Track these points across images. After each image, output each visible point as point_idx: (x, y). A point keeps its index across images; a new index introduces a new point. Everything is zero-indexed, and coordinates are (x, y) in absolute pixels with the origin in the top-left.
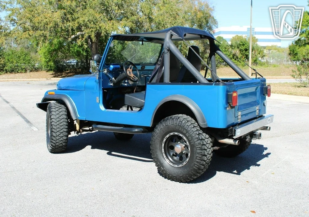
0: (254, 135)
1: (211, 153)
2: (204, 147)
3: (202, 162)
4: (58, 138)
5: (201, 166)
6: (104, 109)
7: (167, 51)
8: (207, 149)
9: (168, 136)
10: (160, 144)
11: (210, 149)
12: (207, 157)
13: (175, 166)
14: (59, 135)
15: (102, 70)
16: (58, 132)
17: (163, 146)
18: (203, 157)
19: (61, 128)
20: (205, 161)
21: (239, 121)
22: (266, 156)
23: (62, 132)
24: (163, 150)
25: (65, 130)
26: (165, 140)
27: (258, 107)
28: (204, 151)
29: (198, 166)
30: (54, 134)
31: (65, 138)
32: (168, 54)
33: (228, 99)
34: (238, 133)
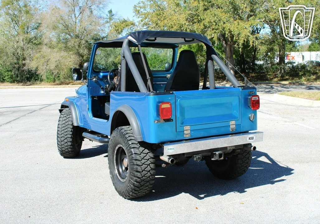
0: (214, 155)
1: (150, 170)
2: (137, 162)
3: (135, 178)
4: (63, 143)
5: (135, 183)
6: (92, 117)
7: (123, 58)
8: (142, 165)
9: (117, 148)
10: (112, 156)
11: (147, 166)
12: (141, 174)
13: (122, 180)
14: (64, 141)
15: (90, 78)
16: (62, 138)
17: (115, 158)
18: (136, 173)
19: (66, 134)
20: (140, 178)
21: (187, 137)
22: (273, 183)
23: (67, 138)
24: (115, 162)
25: (70, 136)
26: (116, 151)
27: (234, 121)
28: (137, 167)
29: (132, 182)
30: (59, 139)
31: (69, 144)
32: (124, 61)
33: (159, 111)
34: (168, 149)
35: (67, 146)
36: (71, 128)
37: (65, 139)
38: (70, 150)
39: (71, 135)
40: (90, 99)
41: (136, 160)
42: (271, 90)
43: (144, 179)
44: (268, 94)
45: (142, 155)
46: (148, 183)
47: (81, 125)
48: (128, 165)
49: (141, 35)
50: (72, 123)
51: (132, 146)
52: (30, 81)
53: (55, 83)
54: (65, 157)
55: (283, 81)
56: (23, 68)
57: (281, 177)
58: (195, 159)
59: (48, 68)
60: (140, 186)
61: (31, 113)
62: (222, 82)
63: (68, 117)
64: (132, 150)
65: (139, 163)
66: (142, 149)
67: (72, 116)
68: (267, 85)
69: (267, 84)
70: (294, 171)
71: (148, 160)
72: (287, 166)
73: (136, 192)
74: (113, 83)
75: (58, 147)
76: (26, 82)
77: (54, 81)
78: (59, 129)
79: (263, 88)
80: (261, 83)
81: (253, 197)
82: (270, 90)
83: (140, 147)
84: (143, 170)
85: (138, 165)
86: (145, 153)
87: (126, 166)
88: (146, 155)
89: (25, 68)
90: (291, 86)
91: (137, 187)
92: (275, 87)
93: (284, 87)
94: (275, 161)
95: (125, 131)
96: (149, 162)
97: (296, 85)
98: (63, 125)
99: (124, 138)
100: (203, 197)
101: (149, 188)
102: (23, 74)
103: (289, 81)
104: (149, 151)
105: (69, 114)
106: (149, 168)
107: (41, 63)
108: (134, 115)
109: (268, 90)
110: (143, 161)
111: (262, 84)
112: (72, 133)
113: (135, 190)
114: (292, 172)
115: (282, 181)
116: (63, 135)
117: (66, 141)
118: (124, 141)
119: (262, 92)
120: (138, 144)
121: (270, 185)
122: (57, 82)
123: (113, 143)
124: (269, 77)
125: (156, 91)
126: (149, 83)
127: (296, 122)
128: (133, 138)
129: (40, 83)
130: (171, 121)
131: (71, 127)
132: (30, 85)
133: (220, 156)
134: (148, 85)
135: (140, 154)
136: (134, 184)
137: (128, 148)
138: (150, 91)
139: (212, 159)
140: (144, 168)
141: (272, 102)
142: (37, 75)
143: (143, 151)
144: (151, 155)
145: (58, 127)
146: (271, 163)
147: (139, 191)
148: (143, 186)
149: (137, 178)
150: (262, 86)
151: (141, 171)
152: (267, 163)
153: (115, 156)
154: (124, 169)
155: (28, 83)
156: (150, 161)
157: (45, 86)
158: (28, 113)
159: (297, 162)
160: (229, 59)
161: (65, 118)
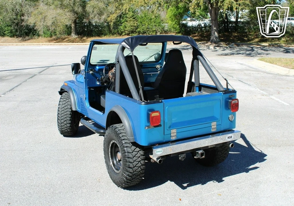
0: (197, 153)
1: (140, 166)
2: (129, 160)
3: (127, 173)
4: (62, 124)
5: (128, 177)
6: (89, 105)
7: (117, 63)
8: (134, 162)
9: (112, 143)
10: (108, 148)
11: (138, 162)
12: (133, 170)
13: (116, 171)
14: (64, 123)
15: (87, 71)
16: (62, 120)
17: (110, 150)
18: (129, 169)
19: (65, 116)
20: (132, 173)
21: (173, 138)
22: (247, 171)
23: (66, 120)
24: (110, 154)
25: (69, 119)
26: (110, 145)
27: (215, 122)
28: (129, 163)
29: (125, 176)
30: (59, 121)
31: (69, 125)
32: (118, 65)
33: (149, 118)
34: (157, 152)
35: (66, 127)
36: (70, 112)
37: (64, 121)
38: (69, 130)
39: (70, 117)
40: (87, 90)
41: (128, 158)
42: (252, 53)
43: (135, 173)
44: (248, 57)
45: (134, 153)
46: (139, 176)
47: (79, 110)
48: (121, 158)
49: (134, 40)
50: (71, 107)
51: (125, 145)
52: (28, 36)
53: (52, 38)
54: (65, 136)
55: (263, 43)
56: (21, 23)
57: (255, 163)
58: (180, 158)
59: (45, 24)
60: (132, 179)
61: (31, 78)
62: (206, 43)
63: (67, 101)
64: (125, 149)
65: (131, 160)
66: (134, 147)
67: (71, 100)
68: (248, 47)
69: (248, 45)
70: (267, 156)
71: (139, 157)
72: (261, 151)
73: (128, 184)
74: (108, 76)
75: (59, 128)
76: (25, 37)
77: (51, 36)
78: (59, 112)
79: (244, 50)
80: (243, 44)
81: (229, 187)
82: (250, 52)
83: (132, 146)
84: (134, 166)
85: (130, 162)
86: (136, 151)
87: (120, 159)
88: (138, 153)
89: (24, 24)
90: (270, 48)
91: (129, 180)
92: (256, 50)
93: (264, 49)
94: (251, 144)
95: (119, 130)
96: (139, 159)
97: (275, 47)
98: (63, 109)
99: (118, 137)
100: (186, 186)
101: (139, 180)
102: (22, 29)
103: (268, 43)
104: (140, 150)
105: (68, 98)
106: (139, 164)
107: (39, 19)
108: (127, 117)
109: (249, 53)
110: (135, 158)
111: (244, 46)
112: (70, 115)
113: (127, 182)
114: (265, 158)
115: (256, 169)
116: (62, 118)
117: (65, 123)
118: (118, 140)
119: (243, 54)
120: (130, 144)
121: (244, 173)
122: (54, 37)
123: (108, 138)
124: (250, 37)
125: (147, 101)
126: (141, 91)
127: (272, 95)
128: (126, 138)
129: (38, 38)
130: (160, 126)
131: (70, 110)
132: (29, 39)
133: (202, 154)
134: (140, 94)
135: (132, 153)
136: (126, 178)
137: (122, 146)
138: (141, 100)
139: (195, 157)
140: (135, 165)
141: (252, 69)
142: (35, 30)
143: (135, 149)
144: (142, 152)
145: (58, 111)
146: (247, 146)
147: (131, 183)
148: (134, 179)
149: (129, 173)
150: (243, 47)
151: (133, 167)
152: (244, 146)
153: (110, 149)
154: (117, 160)
155: (27, 38)
156: (141, 159)
157: (43, 44)
158: (29, 78)
159: (270, 146)
160: (214, 22)
161: (65, 102)
